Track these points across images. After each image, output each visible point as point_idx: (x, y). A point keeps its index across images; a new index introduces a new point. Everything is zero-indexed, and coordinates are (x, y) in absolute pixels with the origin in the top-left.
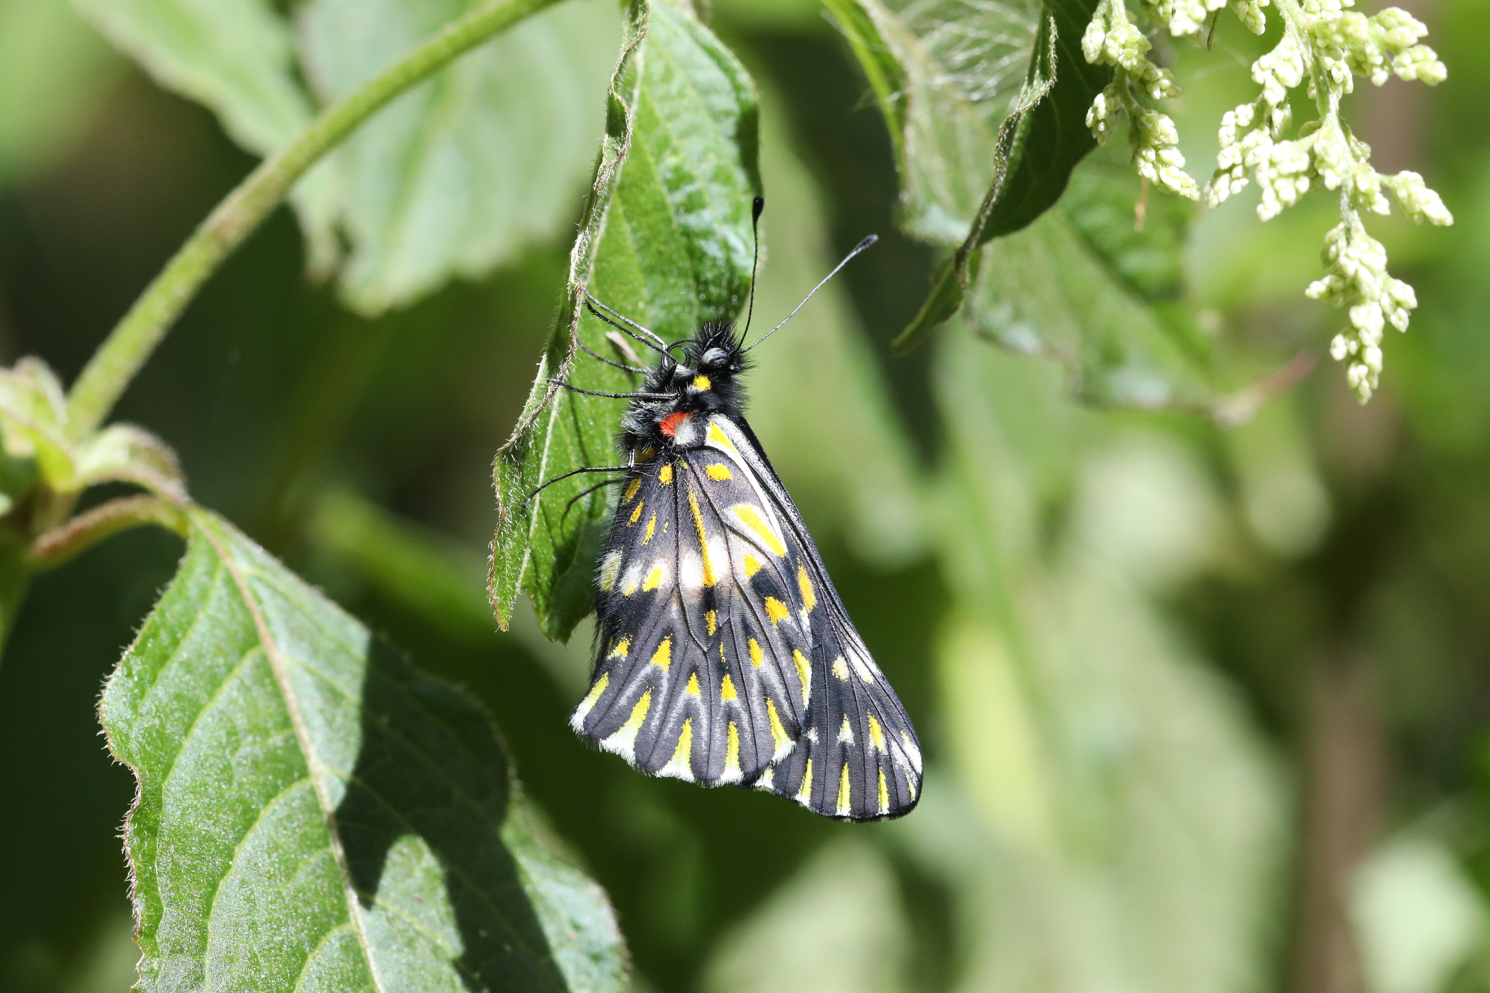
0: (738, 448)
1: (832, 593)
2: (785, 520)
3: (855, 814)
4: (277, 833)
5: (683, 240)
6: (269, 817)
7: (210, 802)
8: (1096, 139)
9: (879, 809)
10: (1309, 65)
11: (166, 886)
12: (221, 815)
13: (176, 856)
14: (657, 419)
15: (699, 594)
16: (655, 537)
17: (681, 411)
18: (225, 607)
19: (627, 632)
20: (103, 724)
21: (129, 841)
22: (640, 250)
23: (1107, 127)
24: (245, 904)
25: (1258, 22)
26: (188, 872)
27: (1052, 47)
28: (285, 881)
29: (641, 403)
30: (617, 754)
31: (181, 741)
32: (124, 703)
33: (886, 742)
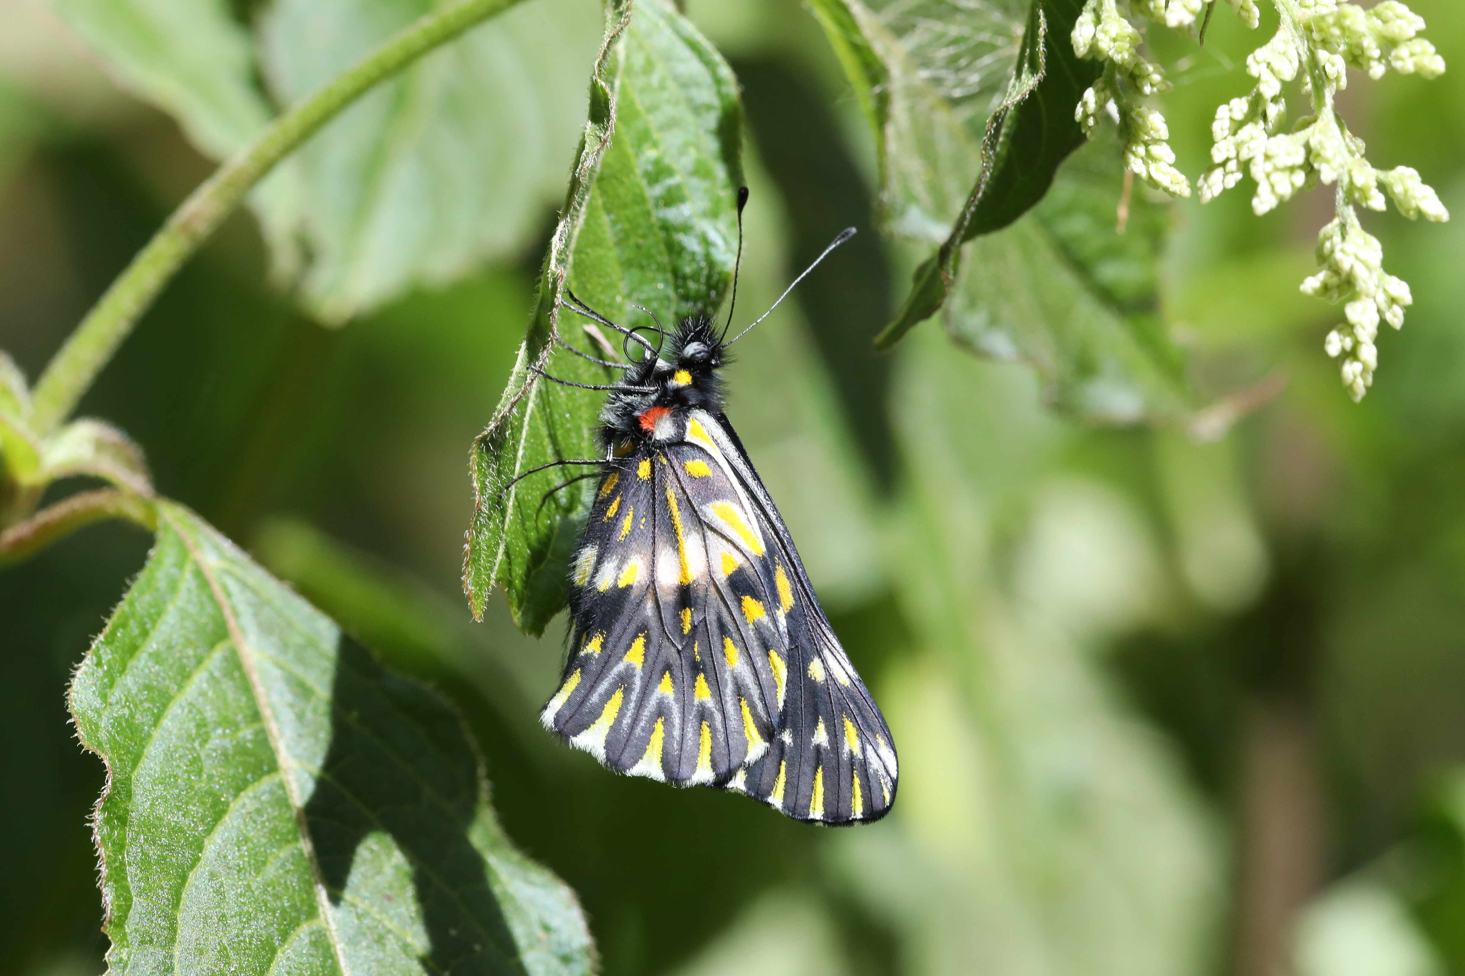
0: (718, 444)
1: (810, 594)
2: (764, 519)
3: (828, 818)
4: (246, 826)
5: (662, 235)
6: (237, 811)
7: (180, 794)
8: (1085, 134)
9: (853, 813)
10: (1304, 58)
11: (136, 876)
12: (191, 807)
13: (146, 847)
14: (637, 413)
15: (675, 592)
16: (632, 532)
17: (661, 406)
18: (195, 599)
19: (602, 629)
20: (72, 712)
21: (99, 829)
22: (620, 243)
23: (1096, 122)
24: (215, 897)
25: (1252, 15)
26: (158, 863)
27: (1041, 41)
28: (254, 875)
29: (620, 396)
30: (588, 751)
31: (151, 732)
32: (94, 692)
33: (861, 746)
